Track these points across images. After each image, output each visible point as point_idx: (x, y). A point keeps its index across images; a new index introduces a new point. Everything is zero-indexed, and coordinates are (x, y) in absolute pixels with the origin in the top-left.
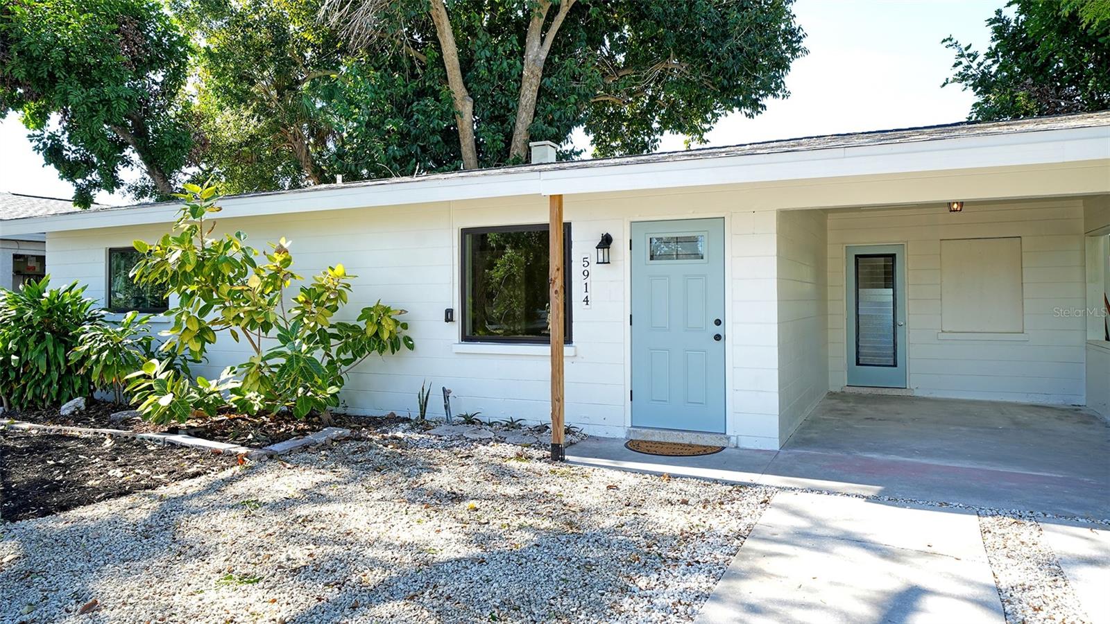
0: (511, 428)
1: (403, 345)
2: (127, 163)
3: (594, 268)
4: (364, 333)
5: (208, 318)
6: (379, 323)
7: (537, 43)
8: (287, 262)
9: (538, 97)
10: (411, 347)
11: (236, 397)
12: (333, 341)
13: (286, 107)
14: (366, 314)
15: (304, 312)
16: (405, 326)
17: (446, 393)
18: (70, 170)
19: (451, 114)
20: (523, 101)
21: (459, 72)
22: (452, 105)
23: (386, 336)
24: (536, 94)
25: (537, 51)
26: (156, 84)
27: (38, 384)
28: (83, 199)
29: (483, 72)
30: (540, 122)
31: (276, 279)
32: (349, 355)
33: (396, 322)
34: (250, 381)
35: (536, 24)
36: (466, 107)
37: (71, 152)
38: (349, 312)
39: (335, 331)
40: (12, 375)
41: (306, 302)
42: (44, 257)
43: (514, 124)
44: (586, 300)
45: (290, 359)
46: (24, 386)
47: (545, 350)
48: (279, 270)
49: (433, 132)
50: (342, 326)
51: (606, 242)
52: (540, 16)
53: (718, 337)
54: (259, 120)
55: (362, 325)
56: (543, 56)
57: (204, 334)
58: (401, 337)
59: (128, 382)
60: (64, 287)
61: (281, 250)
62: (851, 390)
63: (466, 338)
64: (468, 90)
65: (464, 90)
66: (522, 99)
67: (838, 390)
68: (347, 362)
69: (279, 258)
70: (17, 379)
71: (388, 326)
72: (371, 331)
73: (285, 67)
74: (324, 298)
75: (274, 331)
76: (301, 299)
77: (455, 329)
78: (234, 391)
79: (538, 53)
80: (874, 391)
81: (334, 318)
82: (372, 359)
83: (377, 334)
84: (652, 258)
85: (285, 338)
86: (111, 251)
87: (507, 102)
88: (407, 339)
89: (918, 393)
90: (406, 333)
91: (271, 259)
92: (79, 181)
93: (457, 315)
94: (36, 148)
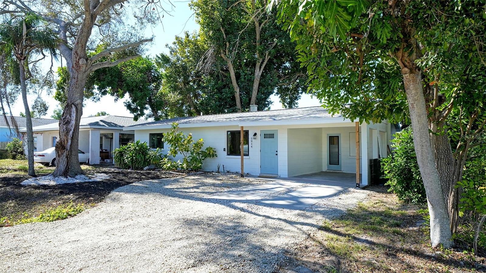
0: (237, 173)
1: (215, 156)
2: (146, 109)
3: (253, 140)
4: (207, 153)
5: (176, 149)
6: (210, 151)
7: (258, 70)
8: (191, 138)
9: (259, 86)
10: (217, 156)
11: (181, 166)
12: (200, 155)
13: (187, 88)
14: (207, 149)
15: (194, 148)
16: (215, 152)
17: (223, 165)
18: (133, 110)
19: (233, 93)
20: (254, 88)
21: (235, 80)
22: (233, 90)
23: (211, 154)
24: (258, 86)
25: (258, 73)
26: (154, 87)
27: (138, 164)
28: (136, 119)
29: (243, 80)
30: (260, 94)
31: (189, 142)
32: (204, 158)
33: (213, 151)
34: (185, 162)
35: (258, 65)
36: (237, 90)
37: (133, 106)
38: (204, 149)
39: (201, 153)
40: (134, 161)
41: (195, 146)
42: (134, 135)
43: (252, 95)
44: (252, 147)
45: (193, 158)
46: (136, 164)
47: (240, 157)
48: (190, 140)
49: (229, 98)
50: (202, 152)
51: (255, 134)
52: (259, 62)
53: (277, 155)
54: (180, 96)
55: (206, 151)
56: (260, 74)
57: (175, 153)
58: (214, 154)
59: (160, 162)
60: (143, 143)
61: (190, 135)
62: (328, 171)
63: (228, 155)
64: (238, 85)
65: (237, 85)
66: (254, 87)
67: (325, 171)
68: (203, 159)
69: (190, 137)
70: (134, 162)
71: (212, 151)
72: (208, 153)
73: (186, 77)
74: (198, 145)
75: (189, 152)
76: (194, 145)
77: (226, 153)
78: (180, 165)
79: (259, 73)
80: (333, 171)
81: (200, 150)
82: (208, 159)
83: (209, 153)
84: (264, 138)
85: (192, 153)
86: (150, 134)
87: (250, 88)
88: (216, 155)
89: (344, 172)
90: (216, 153)
91: (188, 137)
92: (135, 114)
93: (226, 150)
94: (125, 106)
